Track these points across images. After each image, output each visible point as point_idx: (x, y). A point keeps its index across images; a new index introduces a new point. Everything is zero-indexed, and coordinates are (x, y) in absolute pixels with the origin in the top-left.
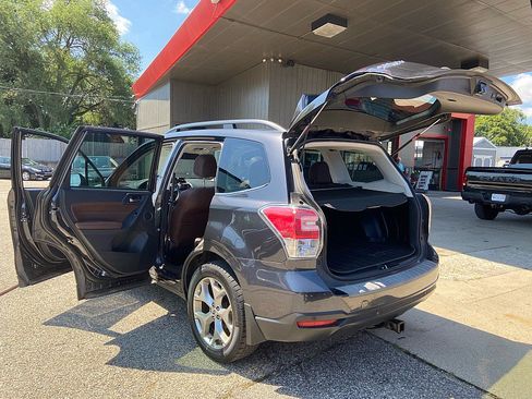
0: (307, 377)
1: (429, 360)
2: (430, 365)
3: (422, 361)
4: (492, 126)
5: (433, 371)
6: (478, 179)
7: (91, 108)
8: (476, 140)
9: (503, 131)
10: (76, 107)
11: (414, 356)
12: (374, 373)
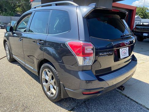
0: (88, 109)
1: (134, 99)
2: (135, 101)
3: (132, 100)
4: (139, 12)
5: (137, 105)
6: (138, 28)
7: (19, 6)
8: (136, 16)
9: (142, 14)
10: (15, 6)
11: (128, 98)
12: (115, 107)
